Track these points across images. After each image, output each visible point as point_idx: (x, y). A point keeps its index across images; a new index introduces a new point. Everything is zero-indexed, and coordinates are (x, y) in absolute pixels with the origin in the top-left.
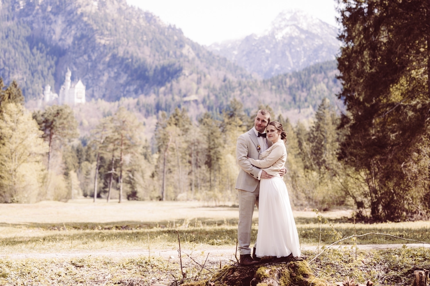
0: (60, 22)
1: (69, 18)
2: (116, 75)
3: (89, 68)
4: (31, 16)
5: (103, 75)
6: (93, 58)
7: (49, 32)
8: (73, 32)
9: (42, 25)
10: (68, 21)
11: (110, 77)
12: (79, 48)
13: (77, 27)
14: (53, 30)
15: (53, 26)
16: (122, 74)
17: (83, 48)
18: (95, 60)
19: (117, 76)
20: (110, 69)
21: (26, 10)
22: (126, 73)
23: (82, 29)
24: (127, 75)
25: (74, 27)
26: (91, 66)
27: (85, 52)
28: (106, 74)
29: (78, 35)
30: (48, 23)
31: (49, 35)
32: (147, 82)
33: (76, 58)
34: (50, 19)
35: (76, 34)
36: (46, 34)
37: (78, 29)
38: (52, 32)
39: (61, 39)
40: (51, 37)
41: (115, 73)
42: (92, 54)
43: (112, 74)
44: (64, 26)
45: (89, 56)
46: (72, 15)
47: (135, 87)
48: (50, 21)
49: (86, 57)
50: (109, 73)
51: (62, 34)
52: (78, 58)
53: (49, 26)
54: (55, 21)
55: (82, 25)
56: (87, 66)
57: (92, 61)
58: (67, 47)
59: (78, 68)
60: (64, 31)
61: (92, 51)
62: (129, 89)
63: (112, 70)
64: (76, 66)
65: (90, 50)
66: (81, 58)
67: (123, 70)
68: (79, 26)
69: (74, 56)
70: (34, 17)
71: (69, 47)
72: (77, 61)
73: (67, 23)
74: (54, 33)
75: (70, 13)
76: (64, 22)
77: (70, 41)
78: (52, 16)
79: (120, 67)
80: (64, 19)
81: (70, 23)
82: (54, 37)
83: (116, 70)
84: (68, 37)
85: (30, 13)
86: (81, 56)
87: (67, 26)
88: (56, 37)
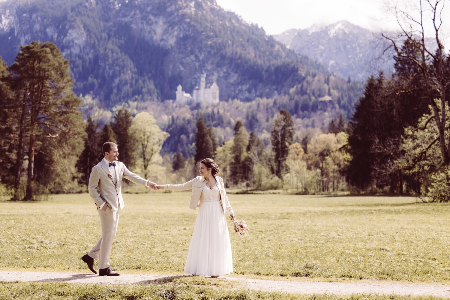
0: (161, 23)
1: (170, 19)
2: (226, 74)
3: (197, 67)
4: (129, 17)
5: (213, 74)
6: (201, 58)
7: (150, 32)
8: (176, 33)
9: (140, 26)
10: (169, 22)
11: (219, 77)
12: (186, 49)
13: (180, 28)
14: (154, 31)
15: (153, 27)
16: (232, 73)
17: (189, 48)
18: (203, 60)
19: (227, 76)
20: (219, 69)
21: (123, 11)
22: (236, 72)
23: (185, 30)
24: (237, 75)
25: (176, 28)
26: (199, 66)
27: (192, 52)
28: (216, 74)
29: (181, 35)
30: (148, 24)
31: (150, 35)
32: (260, 82)
33: (182, 58)
34: (150, 20)
35: (179, 34)
36: (147, 34)
37: (181, 30)
38: (153, 32)
39: (162, 40)
40: (152, 37)
41: (224, 73)
42: (199, 55)
43: (222, 74)
44: (165, 26)
45: (196, 57)
46: (172, 16)
47: (248, 86)
48: (150, 22)
49: (193, 57)
50: (218, 72)
51: (164, 34)
52: (184, 58)
53: (149, 27)
54: (156, 22)
55: (185, 26)
56: (195, 65)
57: (199, 61)
58: (170, 47)
59: (185, 68)
60: (165, 32)
61: (199, 51)
62: (242, 88)
63: (221, 70)
64: (183, 66)
65: (197, 50)
66: (188, 58)
67: (233, 70)
68: (181, 27)
69: (180, 56)
70: (132, 17)
71: (172, 47)
72: (184, 60)
73: (168, 24)
74: (155, 34)
75: (171, 14)
76: (165, 23)
77: (172, 41)
78: (152, 17)
79: (230, 67)
80: (165, 20)
81: (172, 25)
82: (155, 37)
83: (225, 70)
84: (170, 38)
85: (127, 13)
86: (188, 56)
87: (169, 27)
88: (157, 37)
